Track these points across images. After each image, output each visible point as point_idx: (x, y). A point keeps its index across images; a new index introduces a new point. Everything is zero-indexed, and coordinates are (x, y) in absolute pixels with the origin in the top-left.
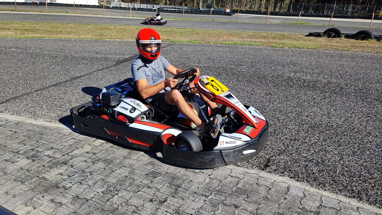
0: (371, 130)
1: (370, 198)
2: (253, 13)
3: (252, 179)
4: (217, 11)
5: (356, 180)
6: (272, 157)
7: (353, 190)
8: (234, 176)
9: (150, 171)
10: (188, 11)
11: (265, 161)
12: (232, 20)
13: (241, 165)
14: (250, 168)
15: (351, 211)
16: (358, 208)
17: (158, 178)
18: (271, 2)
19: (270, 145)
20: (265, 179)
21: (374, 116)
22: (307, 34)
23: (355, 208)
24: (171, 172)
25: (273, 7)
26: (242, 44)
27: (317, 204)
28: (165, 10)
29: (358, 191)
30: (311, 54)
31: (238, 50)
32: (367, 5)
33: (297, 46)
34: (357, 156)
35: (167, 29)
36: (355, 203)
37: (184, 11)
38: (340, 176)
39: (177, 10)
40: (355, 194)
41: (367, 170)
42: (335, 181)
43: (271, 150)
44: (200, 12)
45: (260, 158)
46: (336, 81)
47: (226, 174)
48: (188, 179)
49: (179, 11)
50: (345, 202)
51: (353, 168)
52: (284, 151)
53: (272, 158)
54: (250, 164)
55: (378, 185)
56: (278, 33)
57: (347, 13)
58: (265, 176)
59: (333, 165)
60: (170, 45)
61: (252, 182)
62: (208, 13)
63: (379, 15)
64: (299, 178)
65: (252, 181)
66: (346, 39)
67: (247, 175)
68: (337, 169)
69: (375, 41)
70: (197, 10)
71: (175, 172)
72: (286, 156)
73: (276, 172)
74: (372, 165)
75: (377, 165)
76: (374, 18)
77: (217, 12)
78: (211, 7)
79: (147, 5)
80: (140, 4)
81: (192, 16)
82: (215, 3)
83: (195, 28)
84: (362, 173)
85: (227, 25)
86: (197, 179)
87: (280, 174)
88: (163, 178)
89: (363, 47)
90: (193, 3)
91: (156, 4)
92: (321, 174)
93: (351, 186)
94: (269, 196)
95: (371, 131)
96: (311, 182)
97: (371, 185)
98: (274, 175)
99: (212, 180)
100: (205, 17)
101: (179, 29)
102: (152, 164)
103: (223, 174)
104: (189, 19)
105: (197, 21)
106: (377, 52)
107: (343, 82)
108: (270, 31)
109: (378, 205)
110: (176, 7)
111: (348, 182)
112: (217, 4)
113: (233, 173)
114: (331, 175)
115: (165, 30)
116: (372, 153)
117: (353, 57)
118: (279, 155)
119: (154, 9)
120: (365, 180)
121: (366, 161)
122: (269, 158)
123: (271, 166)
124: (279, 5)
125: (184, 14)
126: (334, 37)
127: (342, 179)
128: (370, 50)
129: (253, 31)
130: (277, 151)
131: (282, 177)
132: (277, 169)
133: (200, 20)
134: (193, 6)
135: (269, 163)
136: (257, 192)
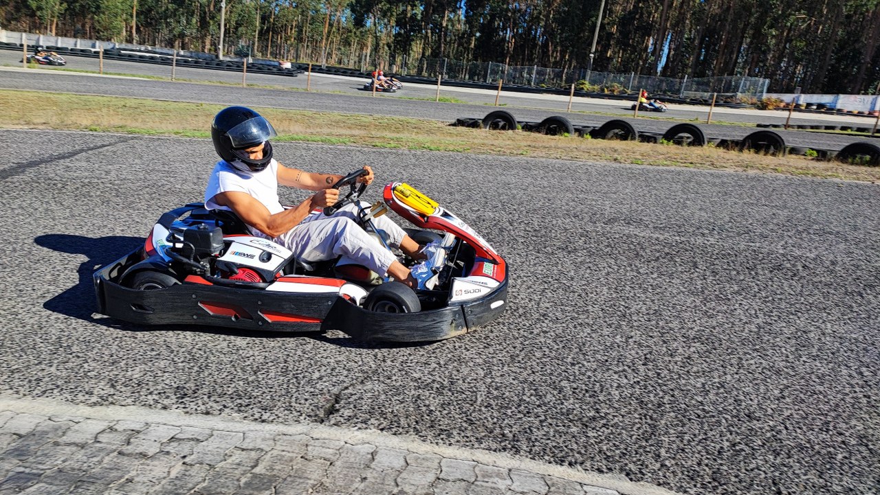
0: (548, 308)
1: (534, 446)
2: (343, 72)
3: (294, 447)
4: (261, 64)
5: (512, 412)
6: (347, 388)
7: (503, 435)
8: (250, 448)
9: (10, 474)
10: (186, 61)
11: (328, 401)
12: (295, 86)
13: (271, 418)
14: (291, 423)
15: (495, 480)
16: (510, 470)
17: (31, 489)
18: (383, 53)
19: (345, 363)
20: (324, 442)
21: (556, 280)
22: (453, 121)
23: (505, 472)
24: (76, 466)
25: (387, 64)
26: (308, 141)
27: (431, 477)
28: (124, 55)
29: (514, 436)
30: (452, 162)
31: (298, 154)
32: (564, 69)
33: (426, 146)
34: (518, 365)
35: (127, 101)
36: (505, 461)
37: (177, 60)
38: (483, 408)
39: (158, 56)
40: (507, 442)
41: (535, 390)
42: (472, 421)
43: (345, 373)
44: (218, 65)
45: (319, 396)
46: (492, 216)
47: (228, 446)
48: (121, 477)
49: (162, 60)
50: (486, 463)
51: (508, 389)
52: (375, 372)
53: (346, 391)
54: (294, 412)
55: (551, 418)
56: (397, 117)
57: (529, 82)
58: (324, 435)
59: (471, 388)
60: (125, 140)
61: (291, 455)
62: (238, 67)
63: (583, 89)
64: (399, 427)
65: (293, 452)
66: (525, 133)
67: (281, 441)
68: (478, 396)
69: (575, 136)
70: (213, 60)
71: (85, 465)
72: (377, 382)
73: (351, 421)
74: (544, 378)
75: (553, 377)
76: (574, 93)
77: (260, 66)
78: (247, 56)
79: (76, 42)
80: (56, 38)
81: (198, 74)
82: (258, 47)
83: (203, 102)
84: (524, 398)
85: (283, 96)
86: (148, 472)
87: (359, 425)
88: (47, 486)
89: (549, 148)
90: (203, 42)
91: (103, 40)
92: (446, 412)
93: (501, 427)
94: (328, 480)
95: (548, 310)
96: (424, 432)
97: (538, 419)
98: (346, 430)
99: (189, 467)
100: (230, 77)
101: (159, 103)
102: (18, 455)
103: (221, 448)
104: (190, 80)
105: (209, 86)
106: (572, 157)
107: (506, 217)
108: (378, 113)
109: (546, 458)
110: (157, 50)
111: (495, 420)
112: (263, 50)
113: (247, 440)
114: (464, 410)
115: (123, 103)
116: (546, 353)
117: (527, 168)
118: (362, 382)
119: (95, 52)
120: (529, 409)
121: (533, 373)
122: (340, 394)
123: (342, 410)
124: (399, 59)
125: (175, 67)
126: (503, 128)
127: (484, 416)
128: (560, 153)
129: (342, 113)
130: (360, 375)
131: (364, 430)
132: (355, 416)
133: (218, 84)
134: (203, 51)
135: (337, 405)
136: (300, 476)
